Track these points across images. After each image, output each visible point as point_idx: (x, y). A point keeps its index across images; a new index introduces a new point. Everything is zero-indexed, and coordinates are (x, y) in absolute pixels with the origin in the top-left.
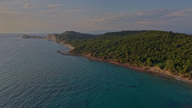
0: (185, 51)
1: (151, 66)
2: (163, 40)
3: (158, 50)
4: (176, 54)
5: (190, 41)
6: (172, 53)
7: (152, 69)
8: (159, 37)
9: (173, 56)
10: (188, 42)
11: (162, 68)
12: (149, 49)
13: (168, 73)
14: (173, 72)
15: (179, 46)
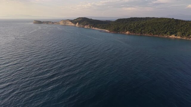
0: (185, 28)
1: (170, 35)
2: (172, 23)
3: (171, 28)
4: (181, 29)
5: (187, 23)
6: (179, 29)
7: (171, 37)
8: (170, 22)
9: (180, 30)
10: (186, 24)
11: (176, 36)
12: (166, 28)
13: (179, 37)
14: (182, 37)
15: (182, 26)
